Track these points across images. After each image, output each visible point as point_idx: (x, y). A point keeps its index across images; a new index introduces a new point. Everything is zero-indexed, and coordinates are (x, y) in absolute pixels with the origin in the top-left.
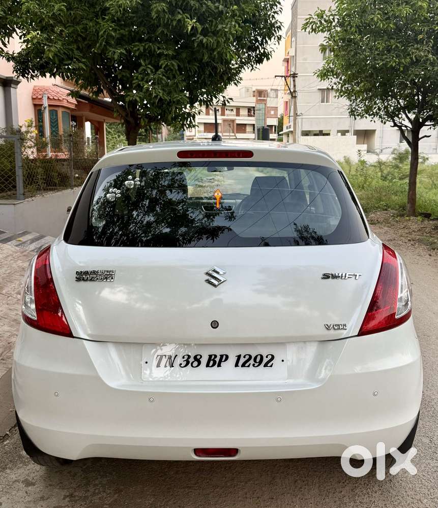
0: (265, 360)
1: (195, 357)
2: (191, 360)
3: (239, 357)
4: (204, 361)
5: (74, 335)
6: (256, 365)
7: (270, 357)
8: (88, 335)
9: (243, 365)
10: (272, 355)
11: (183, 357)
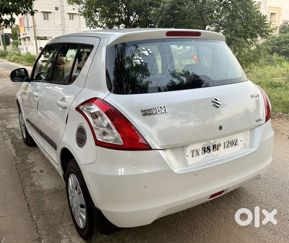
0: (235, 142)
1: (207, 148)
2: (206, 150)
3: (225, 143)
4: (211, 148)
5: (153, 149)
6: (232, 145)
7: (236, 140)
8: (160, 147)
9: (227, 147)
10: (236, 139)
11: (203, 149)
